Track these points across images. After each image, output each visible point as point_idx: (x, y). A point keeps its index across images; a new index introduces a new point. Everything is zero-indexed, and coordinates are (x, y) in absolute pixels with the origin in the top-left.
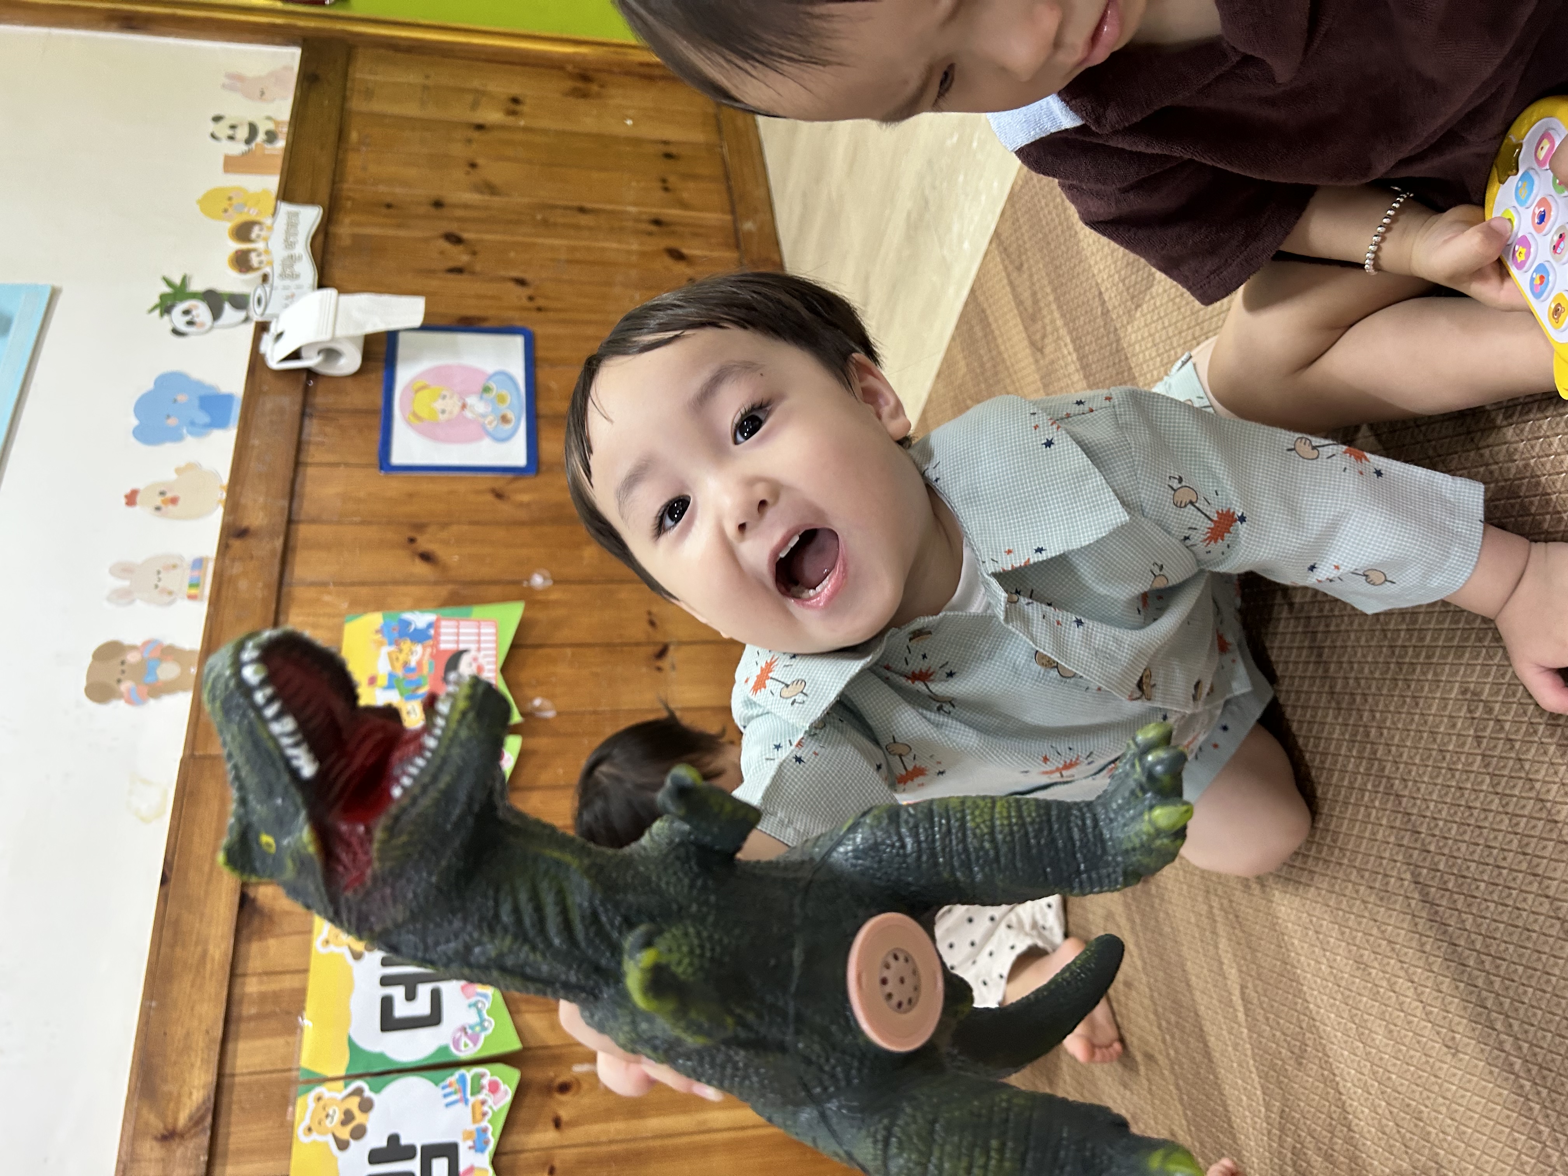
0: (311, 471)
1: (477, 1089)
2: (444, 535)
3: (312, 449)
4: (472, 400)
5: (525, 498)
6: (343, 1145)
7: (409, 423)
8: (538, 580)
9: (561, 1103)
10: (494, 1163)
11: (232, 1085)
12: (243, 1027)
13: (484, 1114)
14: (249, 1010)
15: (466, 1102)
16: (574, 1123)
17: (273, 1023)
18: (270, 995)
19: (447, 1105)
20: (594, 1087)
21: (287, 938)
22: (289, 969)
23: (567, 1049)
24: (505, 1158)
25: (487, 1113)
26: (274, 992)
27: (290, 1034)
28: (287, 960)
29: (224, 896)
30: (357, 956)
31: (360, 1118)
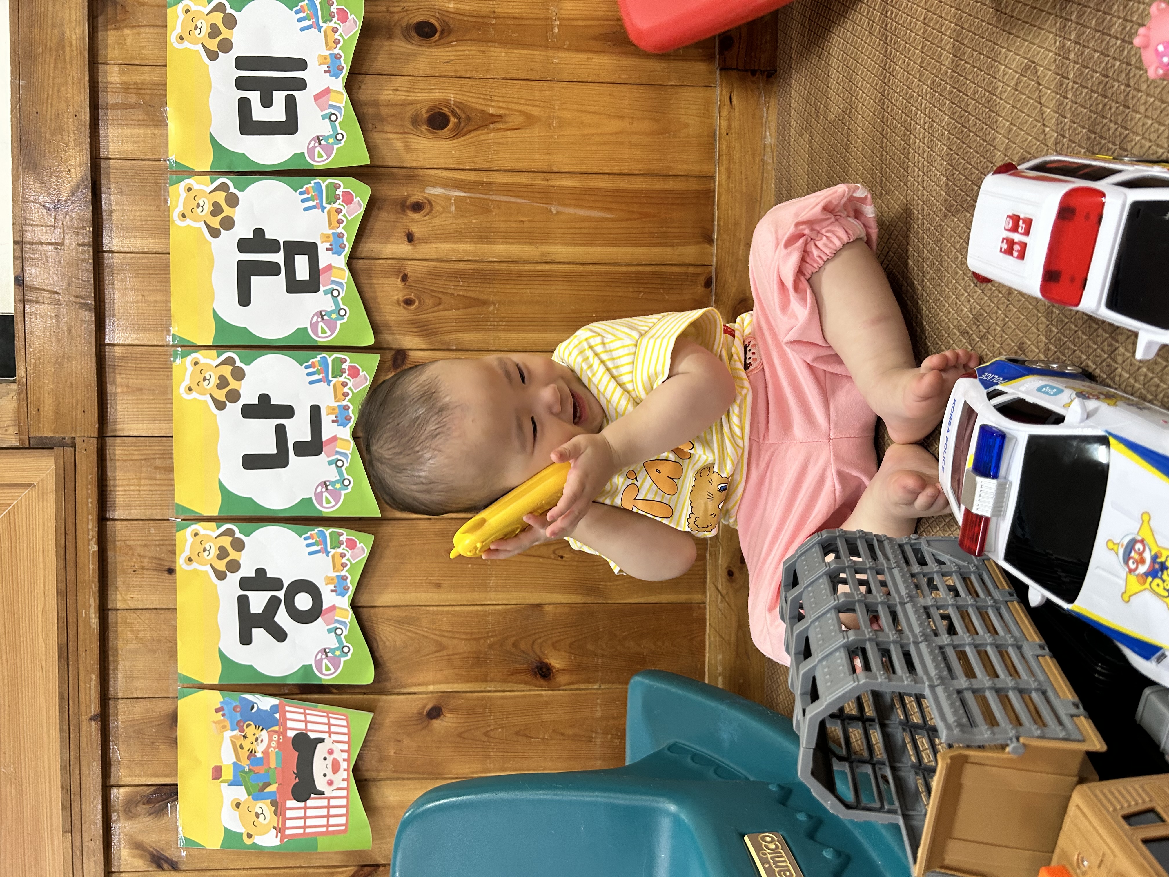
1: (333, 198)
6: (215, 233)
9: (414, 221)
10: (349, 264)
11: (109, 168)
12: (110, 113)
13: (340, 222)
14: (112, 98)
15: (323, 209)
16: (426, 240)
17: (139, 115)
18: (132, 86)
19: (306, 209)
20: (446, 210)
21: (143, 30)
22: (147, 62)
23: (421, 172)
24: (361, 261)
25: (343, 221)
26: (135, 83)
27: (156, 126)
28: (146, 53)
30: (213, 56)
31: (227, 212)
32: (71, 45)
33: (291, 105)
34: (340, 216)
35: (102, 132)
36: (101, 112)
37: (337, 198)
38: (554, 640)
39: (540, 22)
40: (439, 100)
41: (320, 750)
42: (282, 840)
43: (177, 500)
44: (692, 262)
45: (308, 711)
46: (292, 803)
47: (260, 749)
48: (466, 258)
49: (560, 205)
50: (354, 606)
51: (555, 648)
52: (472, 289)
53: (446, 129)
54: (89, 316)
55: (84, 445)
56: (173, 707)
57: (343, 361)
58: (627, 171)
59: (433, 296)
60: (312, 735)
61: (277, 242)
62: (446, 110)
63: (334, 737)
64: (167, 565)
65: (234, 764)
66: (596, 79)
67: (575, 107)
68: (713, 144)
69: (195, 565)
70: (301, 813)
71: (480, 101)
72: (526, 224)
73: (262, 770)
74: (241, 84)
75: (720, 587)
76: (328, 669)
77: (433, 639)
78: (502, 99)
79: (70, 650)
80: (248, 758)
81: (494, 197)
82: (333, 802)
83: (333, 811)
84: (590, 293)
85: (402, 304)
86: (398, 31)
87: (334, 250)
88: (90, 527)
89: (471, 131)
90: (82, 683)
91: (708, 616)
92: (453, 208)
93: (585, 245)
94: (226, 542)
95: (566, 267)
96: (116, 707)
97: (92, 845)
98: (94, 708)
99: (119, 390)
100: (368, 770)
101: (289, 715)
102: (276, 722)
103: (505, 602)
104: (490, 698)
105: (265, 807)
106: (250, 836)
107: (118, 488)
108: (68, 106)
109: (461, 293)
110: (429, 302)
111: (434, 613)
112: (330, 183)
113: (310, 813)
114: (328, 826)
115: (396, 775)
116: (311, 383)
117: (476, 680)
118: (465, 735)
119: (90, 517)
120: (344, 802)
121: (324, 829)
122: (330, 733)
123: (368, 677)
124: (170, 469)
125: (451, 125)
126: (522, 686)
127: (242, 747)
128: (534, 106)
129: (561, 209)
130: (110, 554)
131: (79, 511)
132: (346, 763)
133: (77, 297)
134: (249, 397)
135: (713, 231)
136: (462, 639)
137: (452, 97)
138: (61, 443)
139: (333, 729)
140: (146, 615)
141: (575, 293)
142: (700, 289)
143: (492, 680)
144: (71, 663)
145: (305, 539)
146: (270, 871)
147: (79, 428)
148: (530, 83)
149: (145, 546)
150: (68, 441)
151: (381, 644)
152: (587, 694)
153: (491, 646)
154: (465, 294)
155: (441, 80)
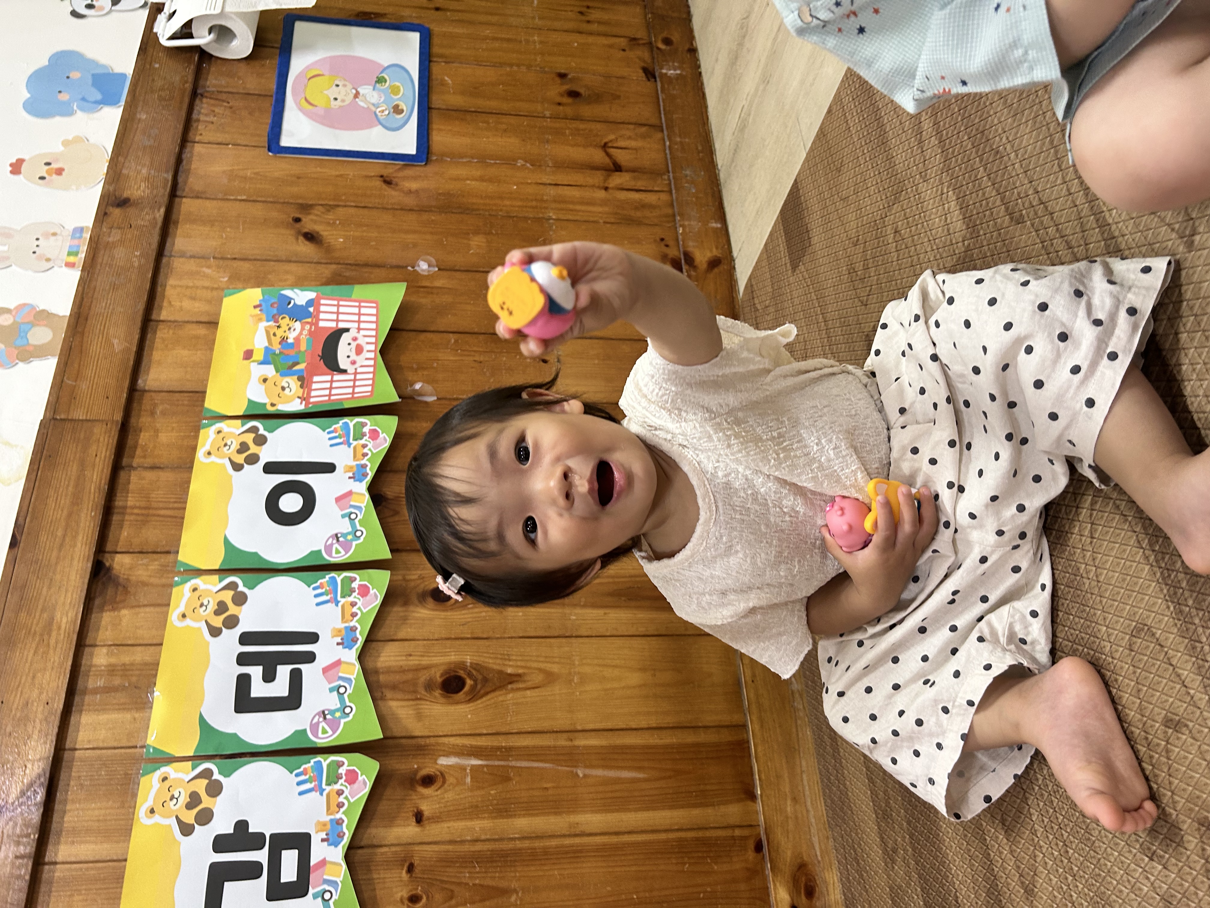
0: (198, 149)
1: (334, 778)
2: (330, 216)
3: (201, 127)
4: (365, 90)
5: (414, 185)
6: (186, 830)
7: (301, 109)
8: (423, 266)
9: (423, 797)
10: (348, 857)
11: (73, 760)
12: (88, 699)
14: (94, 682)
15: (322, 791)
16: (437, 819)
17: (121, 698)
18: (119, 668)
19: (301, 793)
20: (460, 782)
21: (142, 610)
22: (141, 642)
23: (432, 741)
24: (360, 851)
25: (343, 804)
26: (124, 665)
27: (138, 709)
28: (140, 632)
29: (75, 562)
30: (215, 632)
31: (206, 802)
32: (59, 628)
33: (296, 679)
34: (341, 799)
35: (73, 719)
36: (77, 699)
37: (339, 777)
40: (455, 663)
44: (738, 824)
48: (483, 837)
49: (586, 767)
52: (489, 875)
53: (461, 693)
58: (654, 725)
59: (443, 889)
61: (262, 835)
62: (462, 673)
67: (596, 662)
68: (740, 692)
71: (498, 661)
72: (550, 792)
74: (243, 659)
78: (520, 658)
81: (513, 763)
84: (628, 869)
85: (406, 902)
86: (414, 598)
87: (331, 841)
89: (487, 693)
92: (468, 780)
93: (617, 811)
95: (598, 840)
108: (41, 693)
109: (477, 882)
110: (438, 897)
112: (333, 761)
125: (467, 688)
128: (554, 663)
129: (588, 771)
135: (754, 786)
137: (468, 660)
141: (611, 870)
142: (751, 855)
148: (548, 640)
154: (482, 883)
155: (458, 642)
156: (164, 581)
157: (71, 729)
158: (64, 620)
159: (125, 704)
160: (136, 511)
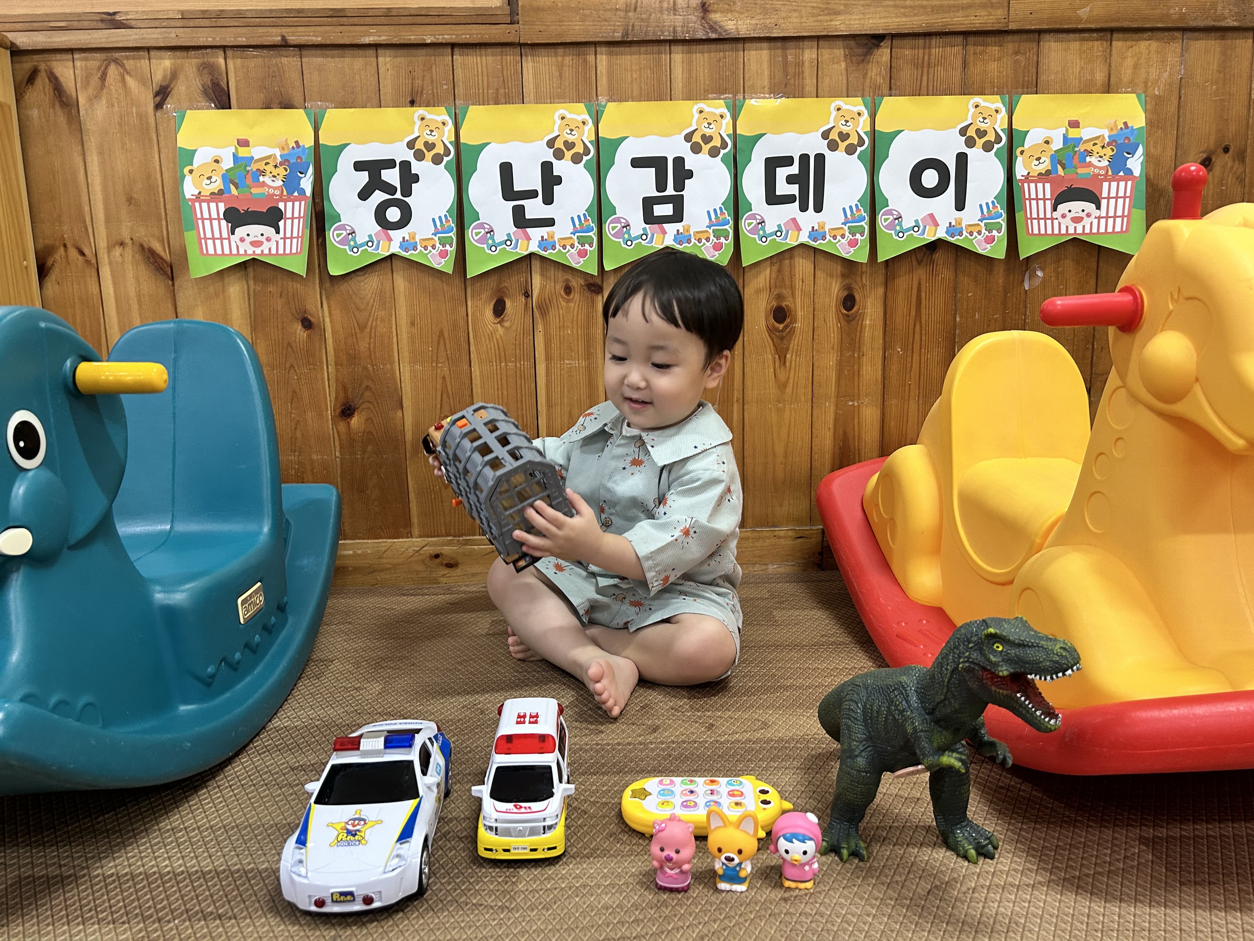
1: (718, 234)
6: (688, 138)
11: (737, 50)
12: (779, 52)
14: (791, 54)
15: (710, 226)
17: (779, 76)
21: (845, 78)
22: (820, 81)
26: (803, 72)
27: (770, 89)
28: (827, 80)
29: (883, 21)
30: (825, 135)
31: (706, 148)
32: (831, 21)
33: (788, 199)
34: (704, 241)
35: (765, 45)
36: (779, 44)
38: (374, 419)
39: (856, 391)
40: (796, 315)
41: (269, 231)
42: (190, 200)
43: (471, 108)
45: (302, 220)
46: (222, 207)
47: (267, 179)
50: (392, 257)
51: (367, 420)
53: (773, 321)
54: (618, 36)
55: (513, 32)
56: (297, 105)
57: (591, 245)
60: (281, 224)
62: (788, 320)
63: (281, 242)
64: (418, 100)
65: (253, 158)
66: (814, 436)
67: (793, 420)
68: (767, 526)
69: (418, 123)
70: (214, 215)
71: (795, 348)
73: (249, 181)
74: (804, 158)
75: (425, 548)
76: (338, 235)
77: (368, 320)
78: (797, 364)
79: (340, 19)
80: (258, 170)
82: (226, 242)
83: (218, 242)
86: (847, 282)
88: (446, 36)
90: (313, 28)
91: (401, 540)
94: (440, 150)
96: (294, 56)
97: (173, 35)
98: (292, 39)
99: (560, 59)
100: (254, 270)
101: (297, 204)
102: (290, 193)
103: (402, 378)
104: (322, 369)
105: (217, 185)
106: (191, 172)
107: (479, 58)
108: (784, 19)
111: (390, 320)
113: (215, 223)
114: (206, 239)
115: (252, 293)
116: (572, 219)
117: (336, 357)
118: (290, 350)
119: (454, 37)
120: (227, 251)
121: (202, 236)
122: (285, 238)
123: (335, 270)
124: (497, 103)
125: (777, 325)
126: (333, 395)
127: (267, 164)
128: (793, 389)
130: (423, 51)
131: (458, 27)
132: (260, 252)
133: (633, 26)
134: (559, 168)
136: (369, 344)
137: (798, 325)
138: (514, 12)
139: (288, 241)
140: (375, 82)
143: (337, 370)
144: (329, 19)
145: (445, 216)
146: (160, 189)
147: (526, 27)
148: (810, 385)
149: (432, 81)
150: (516, 18)
151: (362, 278)
152: (330, 447)
153: (365, 368)
155: (811, 316)
156: (867, 89)
157: (758, 45)
158: (837, 23)
159: (774, 78)
160: (926, 57)
